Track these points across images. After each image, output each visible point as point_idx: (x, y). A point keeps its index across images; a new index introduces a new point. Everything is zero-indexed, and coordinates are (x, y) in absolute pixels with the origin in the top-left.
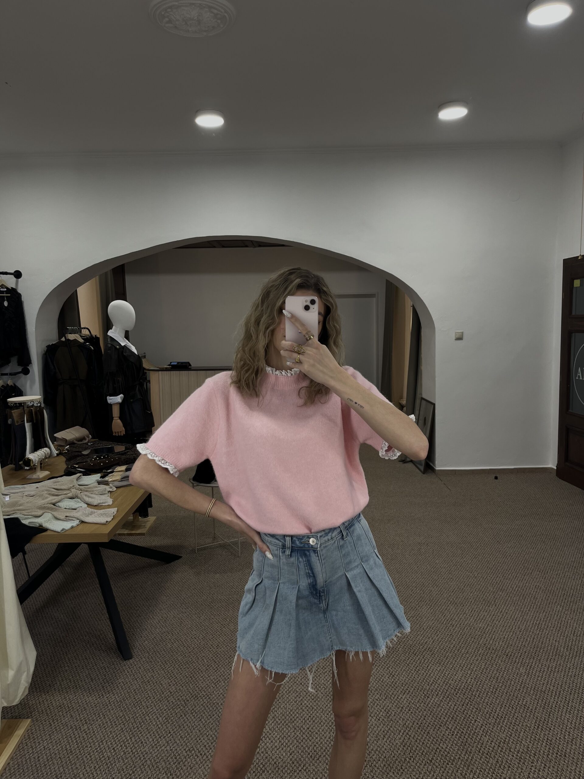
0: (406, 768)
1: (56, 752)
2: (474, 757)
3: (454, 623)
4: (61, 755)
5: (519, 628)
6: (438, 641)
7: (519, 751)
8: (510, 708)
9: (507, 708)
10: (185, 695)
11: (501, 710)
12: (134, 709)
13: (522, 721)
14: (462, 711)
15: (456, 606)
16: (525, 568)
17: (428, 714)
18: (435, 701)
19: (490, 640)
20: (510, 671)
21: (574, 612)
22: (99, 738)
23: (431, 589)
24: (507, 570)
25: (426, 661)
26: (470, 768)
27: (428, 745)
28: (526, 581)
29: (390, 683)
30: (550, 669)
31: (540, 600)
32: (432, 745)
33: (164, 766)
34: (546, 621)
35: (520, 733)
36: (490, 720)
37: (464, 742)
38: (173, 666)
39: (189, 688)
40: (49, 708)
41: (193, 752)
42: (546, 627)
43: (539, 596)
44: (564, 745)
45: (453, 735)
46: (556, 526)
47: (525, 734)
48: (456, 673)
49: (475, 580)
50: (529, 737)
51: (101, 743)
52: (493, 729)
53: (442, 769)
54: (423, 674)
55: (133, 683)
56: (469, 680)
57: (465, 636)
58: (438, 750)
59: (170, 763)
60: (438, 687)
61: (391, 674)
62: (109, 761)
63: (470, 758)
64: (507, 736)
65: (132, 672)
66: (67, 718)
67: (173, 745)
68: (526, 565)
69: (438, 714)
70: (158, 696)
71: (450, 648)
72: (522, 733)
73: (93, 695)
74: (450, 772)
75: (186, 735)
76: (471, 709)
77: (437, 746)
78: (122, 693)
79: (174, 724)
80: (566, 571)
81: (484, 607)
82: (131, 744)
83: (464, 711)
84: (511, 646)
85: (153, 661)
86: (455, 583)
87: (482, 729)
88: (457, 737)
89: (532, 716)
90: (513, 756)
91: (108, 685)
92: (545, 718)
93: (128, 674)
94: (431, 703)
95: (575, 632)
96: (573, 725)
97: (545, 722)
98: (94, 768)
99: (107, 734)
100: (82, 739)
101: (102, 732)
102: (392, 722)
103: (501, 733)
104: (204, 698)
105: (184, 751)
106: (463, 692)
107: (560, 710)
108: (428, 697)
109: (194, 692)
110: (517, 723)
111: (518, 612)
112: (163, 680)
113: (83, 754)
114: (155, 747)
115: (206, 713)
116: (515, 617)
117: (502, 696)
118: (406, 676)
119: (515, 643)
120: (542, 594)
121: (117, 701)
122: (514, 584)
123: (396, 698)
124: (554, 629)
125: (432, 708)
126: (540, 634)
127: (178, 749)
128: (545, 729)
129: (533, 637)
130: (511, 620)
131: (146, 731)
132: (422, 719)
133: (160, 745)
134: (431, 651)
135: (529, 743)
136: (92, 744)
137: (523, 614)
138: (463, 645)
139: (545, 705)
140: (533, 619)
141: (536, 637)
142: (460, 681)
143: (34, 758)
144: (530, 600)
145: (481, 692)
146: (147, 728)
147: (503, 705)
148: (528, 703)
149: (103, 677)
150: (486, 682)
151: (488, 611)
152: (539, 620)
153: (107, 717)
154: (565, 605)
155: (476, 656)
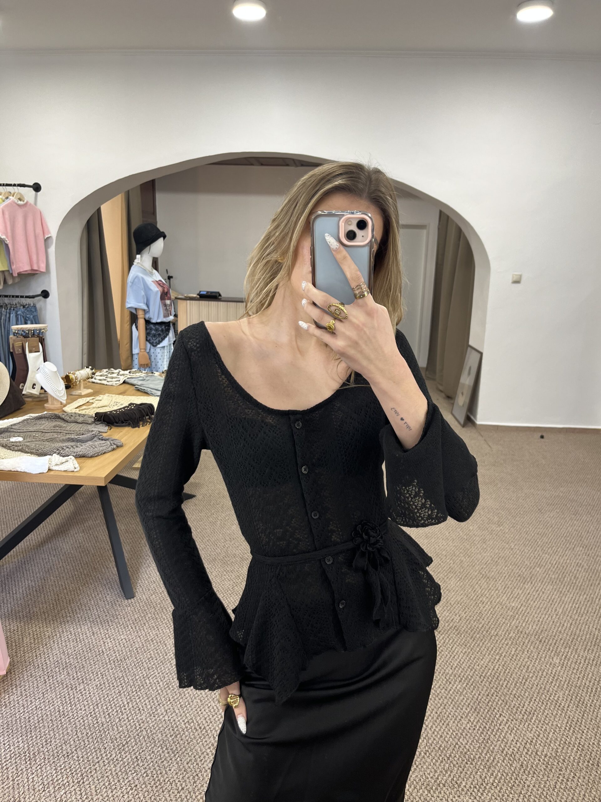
0: (420, 764)
1: (48, 714)
2: (497, 758)
3: (484, 599)
4: (53, 717)
5: (556, 610)
6: (465, 618)
7: (546, 755)
8: (540, 703)
11: (530, 705)
12: (134, 670)
13: (552, 719)
14: (486, 702)
15: (488, 580)
17: (449, 703)
18: (458, 688)
19: (523, 622)
20: (543, 660)
22: (95, 701)
23: (462, 559)
25: (451, 641)
26: (491, 771)
27: (446, 739)
28: (568, 556)
30: (587, 661)
31: (581, 581)
32: (451, 740)
33: (161, 738)
34: (586, 605)
35: (549, 733)
36: (517, 715)
37: (486, 739)
40: (46, 663)
41: (192, 724)
42: (586, 612)
43: (581, 575)
45: (474, 729)
47: (554, 735)
48: (483, 658)
49: (511, 552)
50: (559, 739)
51: (95, 707)
52: (519, 726)
53: (460, 768)
54: (447, 655)
56: (497, 667)
57: (495, 615)
58: (457, 746)
59: (166, 736)
60: (462, 672)
63: (492, 758)
64: (534, 736)
66: (63, 676)
67: (171, 714)
68: (568, 539)
69: (460, 704)
71: (478, 628)
72: (551, 733)
74: (469, 773)
75: (187, 704)
76: (496, 700)
77: (456, 740)
81: (519, 584)
82: (127, 709)
83: (488, 702)
84: (546, 630)
86: (489, 554)
87: (507, 725)
88: (479, 732)
89: (563, 715)
90: (539, 760)
92: (578, 718)
93: (131, 630)
94: (452, 690)
97: (578, 723)
98: (87, 735)
99: (104, 696)
100: (76, 700)
101: (98, 694)
103: (527, 732)
105: (183, 723)
106: (489, 680)
108: (450, 683)
110: (546, 722)
111: (555, 593)
114: (153, 715)
116: (553, 598)
117: (531, 688)
119: (551, 628)
120: (584, 573)
122: (553, 559)
125: (454, 695)
126: (579, 619)
127: (177, 720)
128: (578, 731)
129: (571, 621)
130: (548, 600)
131: (144, 696)
132: (442, 707)
133: (158, 714)
134: (457, 630)
135: (558, 747)
136: (87, 707)
137: (561, 595)
138: (493, 626)
139: (579, 702)
140: (572, 600)
141: (574, 622)
142: (486, 667)
143: (25, 718)
144: (571, 579)
145: (509, 682)
146: (146, 693)
147: (533, 700)
148: (560, 699)
149: (106, 631)
150: (516, 671)
151: (523, 589)
152: (579, 602)
153: (105, 678)
155: (506, 639)
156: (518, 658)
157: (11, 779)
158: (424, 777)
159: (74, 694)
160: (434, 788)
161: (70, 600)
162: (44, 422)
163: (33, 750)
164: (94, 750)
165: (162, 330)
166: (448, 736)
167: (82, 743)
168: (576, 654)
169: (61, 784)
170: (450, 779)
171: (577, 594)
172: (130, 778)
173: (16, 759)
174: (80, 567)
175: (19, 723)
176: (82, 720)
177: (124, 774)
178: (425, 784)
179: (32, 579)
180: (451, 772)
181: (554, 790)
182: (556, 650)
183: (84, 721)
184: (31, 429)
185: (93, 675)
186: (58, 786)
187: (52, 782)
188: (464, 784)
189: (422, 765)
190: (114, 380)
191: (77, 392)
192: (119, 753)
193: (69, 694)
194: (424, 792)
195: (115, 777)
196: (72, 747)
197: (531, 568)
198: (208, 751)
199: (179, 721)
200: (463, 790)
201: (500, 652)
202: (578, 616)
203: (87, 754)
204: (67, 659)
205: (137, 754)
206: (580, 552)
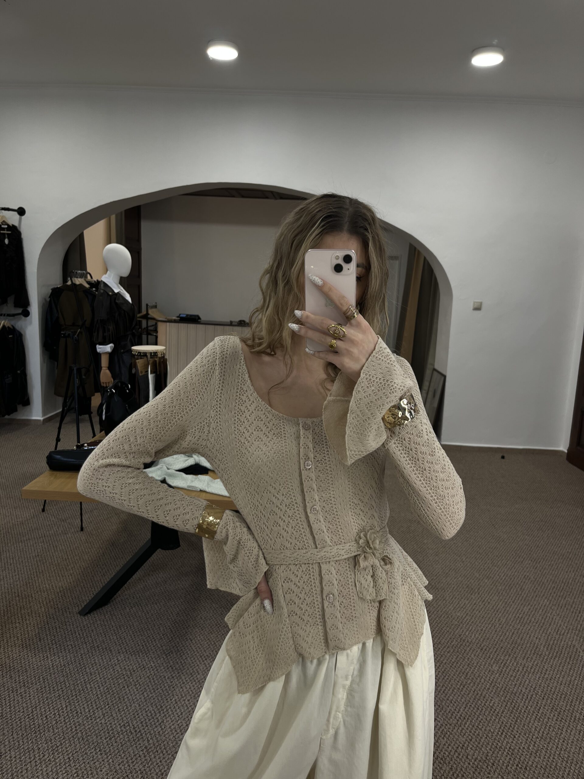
5: (499, 620)
7: (477, 758)
8: (476, 709)
9: (472, 709)
10: (133, 665)
11: (466, 710)
12: (77, 675)
13: (486, 724)
15: (437, 591)
19: (467, 631)
20: (482, 667)
21: (561, 607)
22: (34, 703)
24: (497, 556)
28: (516, 569)
30: (525, 669)
31: (527, 592)
33: (95, 741)
34: (529, 615)
35: (481, 738)
36: (451, 720)
38: (127, 632)
39: (139, 658)
41: (128, 727)
42: (528, 622)
43: (527, 587)
44: (527, 757)
46: (557, 513)
47: (486, 740)
49: (462, 565)
50: (490, 744)
51: (34, 709)
52: (452, 731)
55: (81, 647)
57: (440, 624)
59: (101, 738)
62: (38, 729)
64: (466, 740)
65: (83, 635)
66: (6, 679)
67: (108, 718)
68: (518, 552)
70: (105, 663)
72: (484, 738)
73: (38, 656)
75: (125, 708)
78: (68, 656)
79: (115, 695)
80: (560, 562)
81: (466, 594)
82: (65, 712)
84: (488, 639)
87: (441, 730)
89: (497, 720)
90: (469, 764)
91: (55, 647)
92: (511, 724)
93: (78, 636)
95: (559, 629)
96: (540, 735)
97: (511, 728)
98: (22, 736)
99: (43, 699)
100: (16, 702)
101: (38, 697)
103: (460, 736)
104: (151, 669)
105: (119, 726)
107: (529, 716)
109: (142, 662)
110: (480, 727)
111: (501, 603)
112: (113, 646)
113: (13, 720)
114: (90, 719)
115: (150, 686)
116: (497, 608)
119: (493, 637)
120: (530, 585)
121: (61, 665)
122: (502, 572)
124: (537, 625)
126: (521, 629)
127: (113, 723)
128: (510, 736)
129: (512, 632)
130: (492, 611)
131: (84, 700)
133: (95, 717)
135: (489, 751)
136: (25, 709)
137: (506, 606)
138: (437, 634)
139: (513, 708)
140: (517, 611)
141: (516, 631)
144: (517, 591)
145: (446, 688)
146: (86, 698)
147: (468, 705)
148: (495, 705)
150: (455, 677)
151: (469, 600)
152: (522, 613)
153: (47, 682)
154: (553, 599)
155: (448, 647)
156: (458, 665)
161: (21, 607)
164: (27, 751)
167: (17, 744)
168: (515, 662)
171: (522, 605)
174: (35, 575)
176: (18, 723)
177: (54, 774)
182: (496, 658)
183: (21, 723)
185: (35, 679)
192: (52, 754)
193: (9, 697)
196: (6, 747)
197: (479, 580)
198: (141, 753)
199: (115, 724)
201: (442, 660)
202: (521, 625)
203: (20, 754)
204: (11, 663)
205: (70, 755)
206: (528, 565)
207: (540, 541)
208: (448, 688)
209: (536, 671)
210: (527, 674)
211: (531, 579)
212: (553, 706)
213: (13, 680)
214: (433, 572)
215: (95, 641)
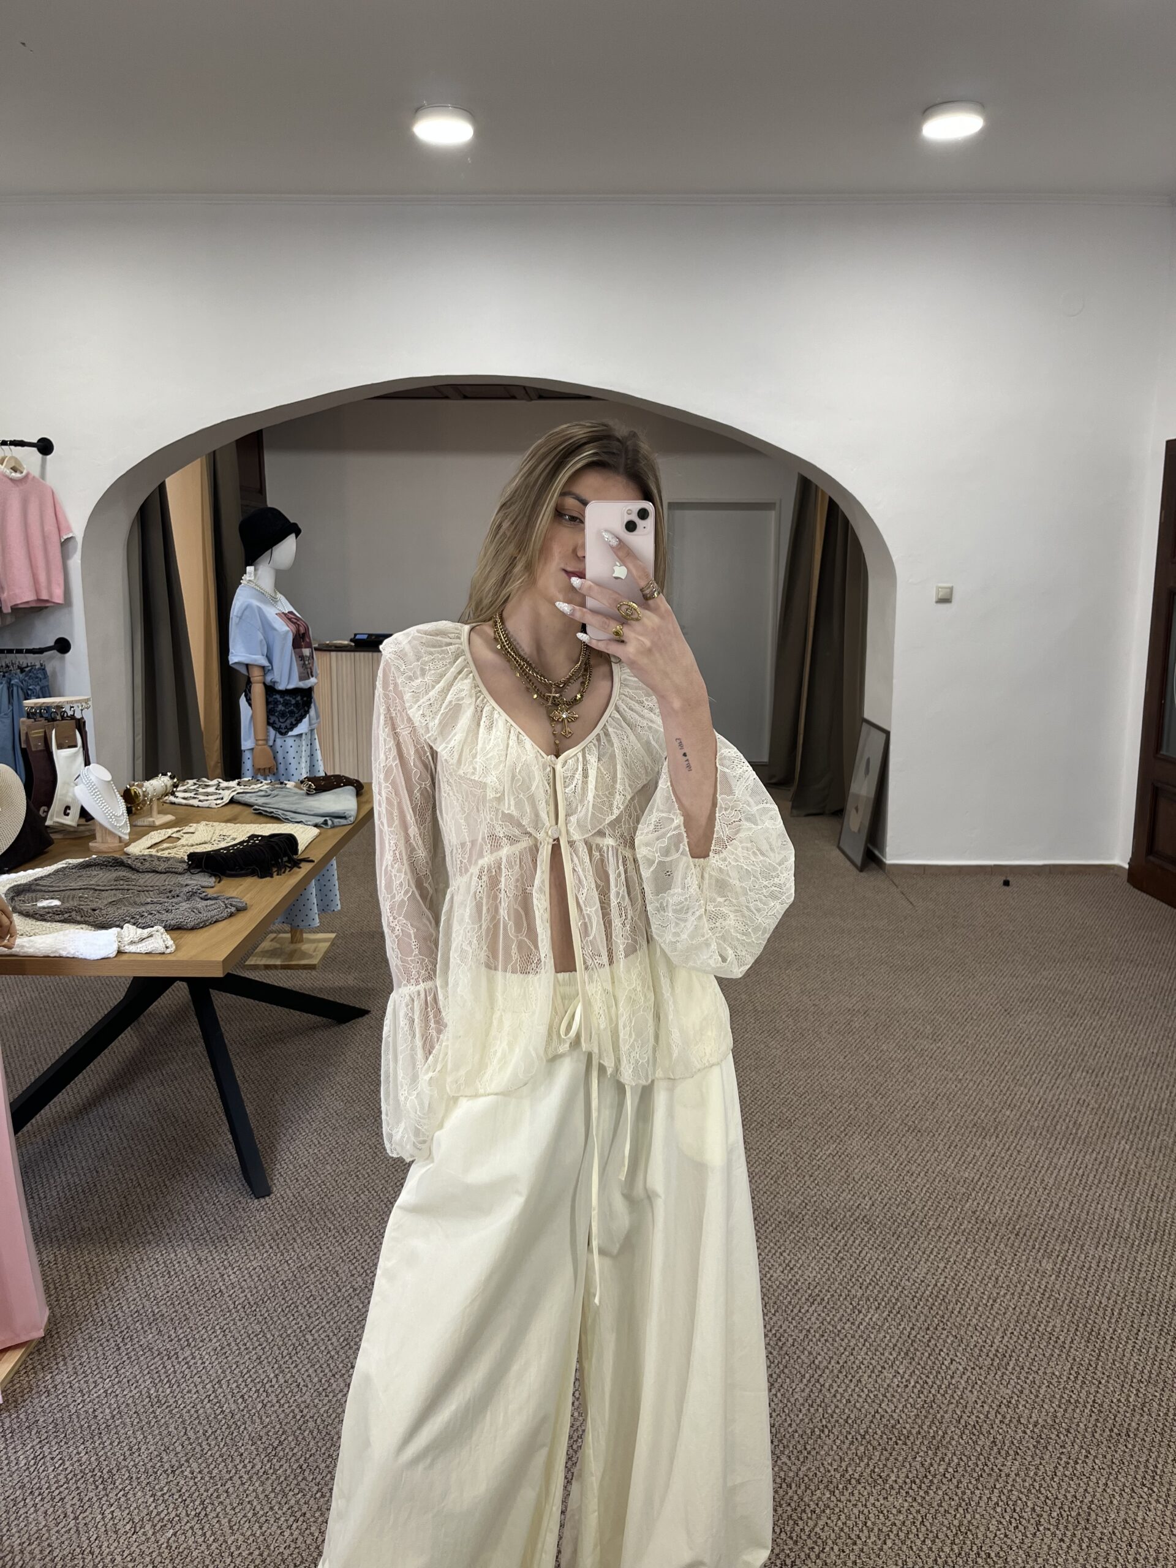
0: (814, 1449)
1: (130, 1402)
2: (949, 1432)
3: (914, 1168)
4: (139, 1407)
5: (1042, 1181)
6: (881, 1202)
7: (1037, 1422)
8: (1022, 1338)
11: (1004, 1342)
12: (283, 1319)
13: (1043, 1363)
14: (925, 1340)
15: (919, 1135)
16: (1058, 1063)
18: (874, 1319)
19: (985, 1203)
20: (1022, 1265)
21: (1153, 1153)
22: (214, 1375)
23: (871, 1102)
24: (1021, 1067)
25: (857, 1242)
26: (939, 1454)
27: (858, 1405)
28: (1059, 1090)
29: (785, 1283)
30: (1102, 1264)
31: (1087, 1128)
32: (866, 1406)
34: (1097, 1170)
35: (1039, 1387)
36: (980, 1359)
37: (928, 1401)
38: (359, 1237)
40: (116, 1316)
42: (1096, 1182)
43: (1085, 1120)
44: (1128, 1415)
45: (907, 1386)
46: (1124, 983)
47: (1049, 1390)
48: (916, 1267)
49: (960, 1085)
50: (1058, 1396)
51: (216, 1386)
52: (986, 1378)
53: (884, 1452)
54: (851, 1266)
55: (280, 1269)
56: (942, 1280)
57: (935, 1194)
58: (878, 1416)
60: (879, 1292)
61: (788, 1265)
62: (232, 1421)
63: (940, 1433)
65: (278, 1248)
66: (151, 1336)
69: (879, 1345)
70: (331, 1295)
71: (904, 1217)
72: (1043, 1387)
74: (900, 1459)
76: (943, 1336)
77: (876, 1406)
78: (260, 1287)
81: (975, 1139)
82: (276, 1386)
83: (929, 1341)
84: (1026, 1216)
85: (319, 1227)
86: (918, 1091)
87: (965, 1377)
88: (916, 1391)
89: (1064, 1356)
90: (1024, 1432)
91: (231, 1273)
92: (1090, 1360)
93: (271, 1251)
94: (865, 1324)
95: (1153, 1192)
96: (1145, 1377)
97: (1090, 1368)
98: (204, 1435)
99: (230, 1367)
100: (180, 1377)
101: (220, 1363)
102: (787, 1357)
103: (1001, 1386)
106: (929, 1304)
107: (1121, 1346)
110: (1033, 1368)
111: (1041, 1151)
112: (339, 1265)
113: (182, 1407)
114: (324, 1394)
116: (1036, 1161)
117: (1005, 1314)
118: (817, 1269)
119: (1035, 1211)
121: (249, 1303)
122: (1035, 1094)
123: (796, 1311)
125: (867, 1332)
126: (1085, 1194)
128: (1090, 1381)
129: (1070, 1199)
130: (1028, 1165)
131: (306, 1362)
132: (847, 1353)
133: (333, 1391)
134: (867, 1223)
135: (1057, 1409)
136: (200, 1387)
137: (1052, 1155)
138: (931, 1213)
139: (1090, 1334)
140: (1072, 1163)
141: (1076, 1200)
142: (922, 1281)
143: (86, 1412)
144: (1067, 1128)
145: (964, 1304)
146: (308, 1358)
147: (1008, 1333)
148: (1057, 1330)
149: (222, 1255)
150: (975, 1285)
151: (981, 1148)
152: (1083, 1166)
153: (230, 1335)
154: (1136, 1140)
155: (956, 1234)
157: (72, 1516)
158: (822, 1469)
159: (173, 1366)
160: (840, 1486)
161: (148, 1206)
162: (96, 873)
163: (107, 1465)
164: (220, 1459)
165: (297, 705)
166: (861, 1400)
167: (198, 1449)
168: (1081, 1253)
169: (166, 1518)
170: (868, 1471)
171: (1080, 1152)
172: (292, 1502)
173: (76, 1482)
174: (163, 1146)
175: (76, 1420)
176: (193, 1410)
177: (280, 1497)
178: (825, 1480)
179: (74, 1171)
180: (870, 1459)
181: (1053, 1478)
182: (1046, 1248)
183: (197, 1412)
184: (74, 885)
185: (207, 1332)
186: (160, 1524)
187: (148, 1517)
188: (893, 1478)
189: (818, 1450)
190: (210, 798)
191: (147, 821)
192: (268, 1461)
193: (165, 1367)
194: (824, 1494)
195: (264, 1502)
196: (179, 1456)
197: (995, 1111)
200: (892, 1487)
201: (946, 1256)
202: (1084, 1189)
203: (208, 1466)
204: (155, 1308)
205: (302, 1461)
206: (1081, 1081)
207: (1098, 1035)
208: (967, 1304)
209: (1123, 1266)
210: (1106, 1273)
211: (1091, 1106)
212: (1162, 1326)
213: (166, 1337)
214: (907, 1101)
215: (302, 1258)
